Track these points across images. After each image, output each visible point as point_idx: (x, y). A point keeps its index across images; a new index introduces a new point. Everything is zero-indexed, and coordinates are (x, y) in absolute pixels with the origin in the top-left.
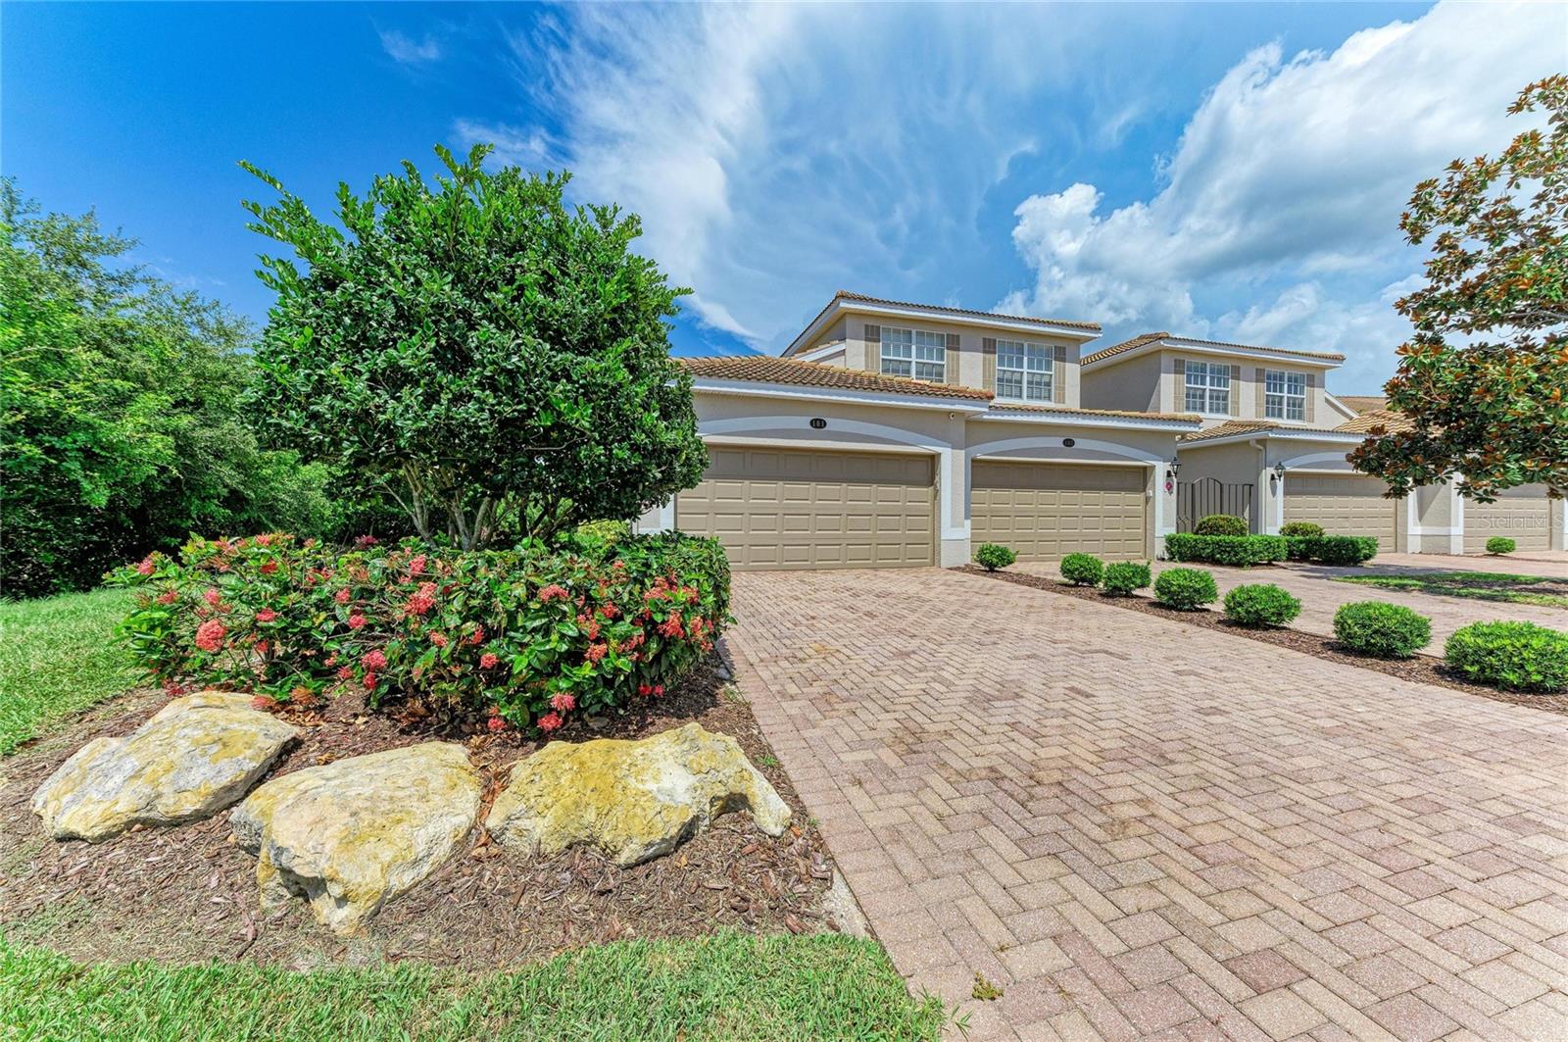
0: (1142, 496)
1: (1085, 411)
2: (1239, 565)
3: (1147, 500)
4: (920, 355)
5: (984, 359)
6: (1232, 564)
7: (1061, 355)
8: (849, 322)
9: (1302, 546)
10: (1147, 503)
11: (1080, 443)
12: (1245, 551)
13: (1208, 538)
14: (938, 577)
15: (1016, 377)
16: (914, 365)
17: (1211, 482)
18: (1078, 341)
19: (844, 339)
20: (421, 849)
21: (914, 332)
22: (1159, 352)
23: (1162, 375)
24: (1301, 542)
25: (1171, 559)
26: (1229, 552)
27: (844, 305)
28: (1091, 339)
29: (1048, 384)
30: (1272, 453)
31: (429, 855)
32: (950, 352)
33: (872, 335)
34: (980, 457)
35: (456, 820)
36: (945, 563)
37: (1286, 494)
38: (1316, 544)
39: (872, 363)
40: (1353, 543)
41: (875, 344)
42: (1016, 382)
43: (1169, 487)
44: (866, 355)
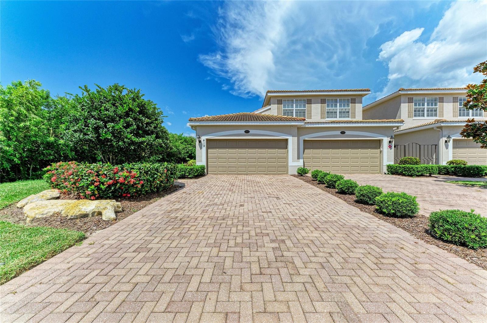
0: (379, 150)
1: (364, 120)
2: (411, 176)
3: (381, 152)
4: (296, 106)
5: (321, 106)
6: (409, 176)
7: (354, 101)
8: (272, 99)
9: (452, 169)
10: (381, 153)
11: (347, 133)
12: (414, 170)
13: (401, 166)
14: (288, 178)
15: (335, 111)
16: (294, 110)
17: (414, 145)
18: (362, 96)
19: (270, 105)
20: (45, 212)
21: (294, 100)
22: (400, 95)
23: (402, 104)
24: (452, 167)
25: (388, 174)
26: (408, 171)
27: (269, 94)
28: (368, 94)
29: (349, 112)
30: (445, 132)
31: (46, 214)
32: (308, 105)
33: (279, 102)
34: (307, 139)
35: (56, 210)
36: (290, 173)
37: (454, 148)
38: (459, 168)
39: (280, 111)
40: (477, 168)
41: (281, 105)
42: (334, 112)
43: (390, 147)
44: (278, 109)
